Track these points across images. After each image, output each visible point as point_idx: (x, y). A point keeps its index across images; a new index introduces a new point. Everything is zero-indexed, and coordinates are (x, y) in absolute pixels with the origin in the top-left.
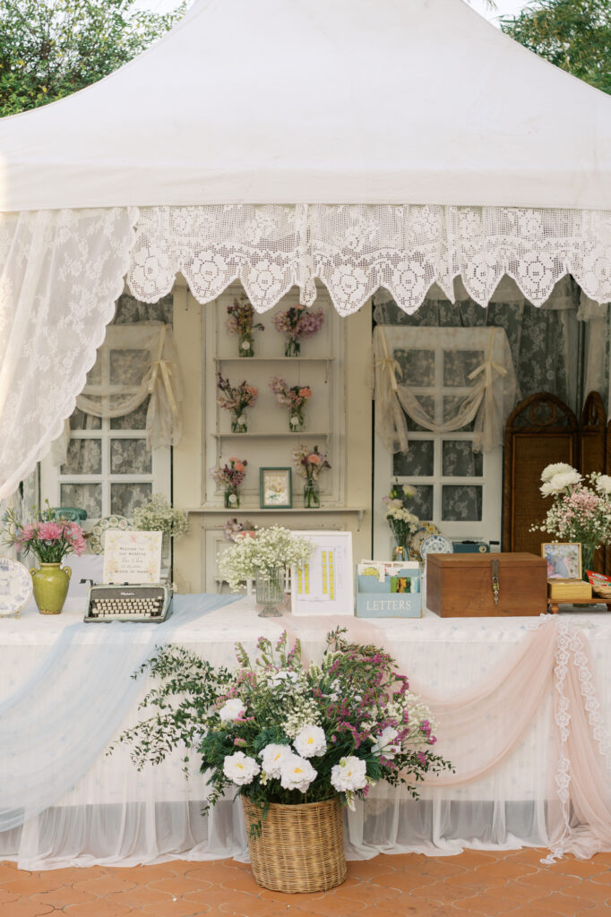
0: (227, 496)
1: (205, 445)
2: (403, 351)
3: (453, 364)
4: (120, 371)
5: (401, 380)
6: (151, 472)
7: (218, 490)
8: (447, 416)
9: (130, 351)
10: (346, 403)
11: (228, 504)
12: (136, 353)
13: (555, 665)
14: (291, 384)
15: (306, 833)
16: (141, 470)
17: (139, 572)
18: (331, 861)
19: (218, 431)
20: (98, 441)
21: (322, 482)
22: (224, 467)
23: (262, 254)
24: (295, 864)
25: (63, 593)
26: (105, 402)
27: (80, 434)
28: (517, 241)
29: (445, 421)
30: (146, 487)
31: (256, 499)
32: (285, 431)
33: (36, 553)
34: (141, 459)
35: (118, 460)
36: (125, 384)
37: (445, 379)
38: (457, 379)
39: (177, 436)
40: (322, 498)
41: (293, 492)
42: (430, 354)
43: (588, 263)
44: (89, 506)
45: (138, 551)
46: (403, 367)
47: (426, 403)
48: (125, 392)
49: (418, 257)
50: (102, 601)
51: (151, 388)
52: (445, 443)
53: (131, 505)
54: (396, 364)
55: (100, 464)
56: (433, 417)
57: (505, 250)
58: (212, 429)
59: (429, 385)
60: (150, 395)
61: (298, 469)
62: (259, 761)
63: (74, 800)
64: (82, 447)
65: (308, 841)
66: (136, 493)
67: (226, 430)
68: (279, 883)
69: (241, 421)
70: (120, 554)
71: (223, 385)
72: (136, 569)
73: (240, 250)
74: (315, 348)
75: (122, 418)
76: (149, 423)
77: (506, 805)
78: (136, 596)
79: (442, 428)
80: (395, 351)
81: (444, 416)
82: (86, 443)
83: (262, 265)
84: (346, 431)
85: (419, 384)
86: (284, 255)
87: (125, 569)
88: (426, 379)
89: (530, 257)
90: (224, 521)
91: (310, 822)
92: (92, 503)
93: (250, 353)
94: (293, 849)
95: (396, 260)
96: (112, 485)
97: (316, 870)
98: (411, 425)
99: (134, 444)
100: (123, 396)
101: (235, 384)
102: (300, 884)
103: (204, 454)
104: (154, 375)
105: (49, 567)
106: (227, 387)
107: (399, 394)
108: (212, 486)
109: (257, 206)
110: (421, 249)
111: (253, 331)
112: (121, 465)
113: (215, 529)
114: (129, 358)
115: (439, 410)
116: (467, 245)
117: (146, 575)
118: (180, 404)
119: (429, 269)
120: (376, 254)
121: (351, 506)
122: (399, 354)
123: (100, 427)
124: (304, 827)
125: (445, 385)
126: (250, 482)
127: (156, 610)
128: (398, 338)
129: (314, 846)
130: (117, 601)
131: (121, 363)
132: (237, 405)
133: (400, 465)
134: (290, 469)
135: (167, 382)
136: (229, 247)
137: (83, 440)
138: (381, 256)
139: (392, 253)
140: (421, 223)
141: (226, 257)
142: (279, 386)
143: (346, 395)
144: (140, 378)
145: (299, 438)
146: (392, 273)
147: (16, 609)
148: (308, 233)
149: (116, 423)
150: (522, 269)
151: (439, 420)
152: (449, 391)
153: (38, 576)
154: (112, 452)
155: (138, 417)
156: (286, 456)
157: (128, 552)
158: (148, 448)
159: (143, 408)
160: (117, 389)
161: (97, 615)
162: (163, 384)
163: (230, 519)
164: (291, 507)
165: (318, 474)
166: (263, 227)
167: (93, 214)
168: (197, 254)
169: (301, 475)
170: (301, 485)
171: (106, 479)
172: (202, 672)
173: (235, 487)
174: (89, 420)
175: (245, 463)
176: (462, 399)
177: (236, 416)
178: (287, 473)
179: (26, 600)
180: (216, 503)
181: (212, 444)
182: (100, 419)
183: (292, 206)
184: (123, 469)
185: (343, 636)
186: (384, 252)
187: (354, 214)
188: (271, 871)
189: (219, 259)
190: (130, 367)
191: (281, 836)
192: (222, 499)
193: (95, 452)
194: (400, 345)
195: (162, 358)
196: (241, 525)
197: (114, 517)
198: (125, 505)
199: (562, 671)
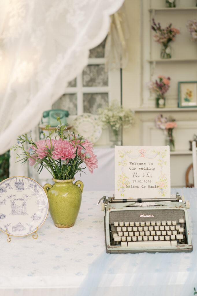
0: (158, 100)
1: (142, 68)
6: (107, 86)
7: (151, 96)
11: (158, 105)
16: (101, 84)
17: (149, 187)
19: (151, 57)
22: (155, 81)
25: (77, 206)
30: (105, 95)
31: (176, 102)
33: (50, 169)
34: (101, 77)
35: (87, 78)
39: (125, 62)
44: (69, 108)
45: (147, 166)
50: (122, 224)
53: (95, 107)
55: (75, 81)
58: (147, 57)
66: (98, 99)
67: (157, 56)
69: (168, 51)
70: (130, 169)
71: (155, 28)
72: (146, 184)
76: (106, 54)
78: (156, 218)
87: (135, 184)
90: (155, 116)
92: (72, 106)
96: (84, 94)
99: (97, 68)
101: (164, 26)
103: (142, 74)
105: (62, 184)
106: (159, 29)
108: (147, 94)
112: (89, 81)
113: (149, 121)
117: (157, 189)
118: (127, 40)
126: (171, 92)
127: (181, 237)
130: (137, 224)
132: (165, 40)
135: (119, 26)
147: (34, 229)
153: (52, 191)
154: (84, 73)
155: (100, 50)
156: (195, 74)
157: (137, 167)
158: (106, 70)
161: (120, 243)
163: (158, 115)
171: (80, 90)
173: (163, 94)
175: (169, 79)
177: (164, 48)
178: (196, 85)
179: (42, 218)
180: (150, 104)
181: (147, 66)
184: (90, 84)
192: (154, 103)
196: (166, 118)
197: (86, 114)
198: (91, 106)
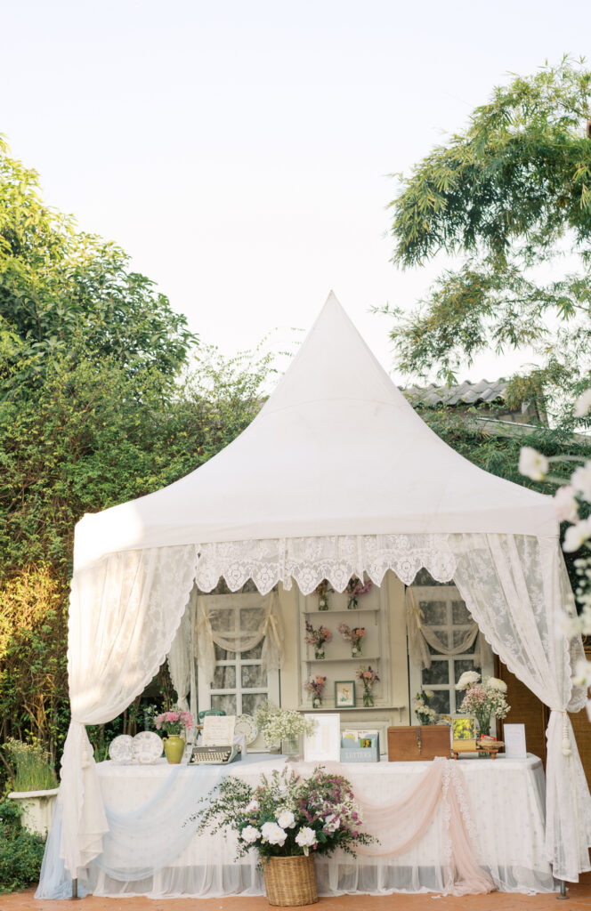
0: (314, 700)
1: (300, 667)
2: (425, 603)
3: (458, 610)
4: (246, 622)
5: (425, 621)
6: (267, 686)
7: (309, 696)
8: (456, 643)
9: (252, 609)
10: (389, 638)
11: (314, 705)
12: (256, 610)
13: (442, 786)
14: (352, 628)
15: (290, 873)
16: (261, 684)
17: (222, 738)
18: (305, 889)
19: (308, 658)
20: (233, 667)
21: (376, 691)
22: (312, 682)
23: (263, 565)
24: (285, 889)
25: (181, 752)
26: (238, 642)
27: (222, 663)
28: (396, 552)
29: (455, 647)
30: (264, 695)
31: (333, 702)
32: (349, 657)
34: (261, 678)
35: (246, 679)
36: (249, 630)
37: (454, 620)
38: (462, 619)
39: (282, 663)
40: (375, 701)
41: (357, 697)
42: (443, 604)
43: (433, 561)
44: (228, 709)
45: (222, 727)
46: (425, 613)
47: (441, 636)
48: (249, 635)
49: (344, 563)
50: (198, 754)
51: (264, 633)
52: (456, 662)
53: (255, 707)
54: (420, 611)
55: (235, 682)
56: (447, 645)
57: (389, 557)
58: (304, 658)
59: (443, 624)
60: (264, 637)
61: (359, 682)
62: (260, 831)
63: (181, 863)
64: (224, 672)
65: (291, 877)
66: (258, 700)
67: (312, 658)
68: (277, 901)
69: (321, 652)
70: (212, 729)
71: (309, 629)
72: (220, 737)
73: (252, 564)
74: (368, 603)
75: (248, 652)
76: (263, 655)
77: (419, 868)
78: (217, 751)
79: (453, 652)
80: (420, 603)
81: (455, 643)
82: (227, 669)
83: (264, 570)
84: (391, 655)
85: (438, 624)
86: (275, 565)
87: (214, 737)
88: (441, 620)
89: (403, 559)
91: (292, 867)
92: (231, 707)
93: (325, 607)
94: (283, 882)
95: (332, 565)
96: (243, 695)
97: (297, 894)
98: (432, 651)
99: (255, 669)
100: (249, 638)
101: (316, 628)
102: (288, 901)
103: (300, 672)
104: (266, 623)
105: (173, 737)
106: (312, 630)
107: (423, 632)
108: (305, 694)
109: (260, 540)
110: (345, 558)
111: (327, 594)
112: (248, 682)
114: (252, 614)
115: (450, 640)
116: (370, 555)
117: (225, 740)
118: (283, 643)
119: (349, 568)
120: (321, 562)
121: (395, 705)
122: (423, 605)
123: (234, 658)
124: (289, 869)
125: (454, 624)
126: (328, 690)
127: (226, 759)
128: (421, 594)
129: (295, 880)
130: (207, 754)
131: (247, 617)
132: (318, 641)
133: (428, 677)
134: (354, 682)
135: (274, 628)
136: (246, 562)
137: (225, 667)
138: (324, 563)
139: (330, 561)
140: (345, 544)
141: (244, 567)
142: (343, 629)
143: (389, 632)
144: (258, 626)
145: (360, 661)
146: (330, 571)
147: (153, 760)
148: (287, 552)
149: (245, 655)
150: (399, 566)
151: (451, 646)
152: (456, 628)
153: (167, 742)
154: (243, 674)
155: (258, 651)
156: (351, 674)
157: (216, 728)
158: (264, 671)
159: (260, 645)
160: (244, 634)
161: (194, 762)
162: (272, 629)
164: (355, 706)
165: (372, 684)
166: (263, 550)
167: (179, 548)
168: (230, 566)
169: (361, 685)
170: (361, 692)
171: (239, 691)
172: (246, 791)
173: (319, 694)
174: (228, 654)
175: (325, 679)
176: (466, 632)
177: (318, 648)
178: (352, 685)
179: (159, 755)
180: (307, 705)
181: (305, 667)
182: (235, 653)
183: (278, 539)
184: (250, 684)
185: (322, 770)
186: (325, 561)
187: (309, 541)
188: (273, 894)
189: (241, 568)
190: (252, 619)
191: (277, 875)
192: (311, 703)
193: (232, 674)
194: (424, 598)
195: (271, 613)
197: (243, 716)
198: (252, 708)
199: (446, 789)
